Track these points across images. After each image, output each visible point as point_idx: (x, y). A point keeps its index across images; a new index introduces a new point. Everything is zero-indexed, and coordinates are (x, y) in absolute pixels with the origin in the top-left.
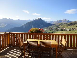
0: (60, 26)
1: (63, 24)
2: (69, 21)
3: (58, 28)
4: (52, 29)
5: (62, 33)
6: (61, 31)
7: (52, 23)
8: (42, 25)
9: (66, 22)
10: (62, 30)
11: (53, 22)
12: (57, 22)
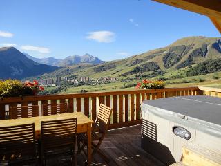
0: (78, 74)
1: (84, 67)
2: (97, 58)
3: (72, 77)
4: (55, 81)
5: (82, 91)
6: (79, 85)
7: (54, 64)
8: (21, 70)
9: (92, 62)
10: (82, 84)
11: (56, 60)
12: (69, 61)
